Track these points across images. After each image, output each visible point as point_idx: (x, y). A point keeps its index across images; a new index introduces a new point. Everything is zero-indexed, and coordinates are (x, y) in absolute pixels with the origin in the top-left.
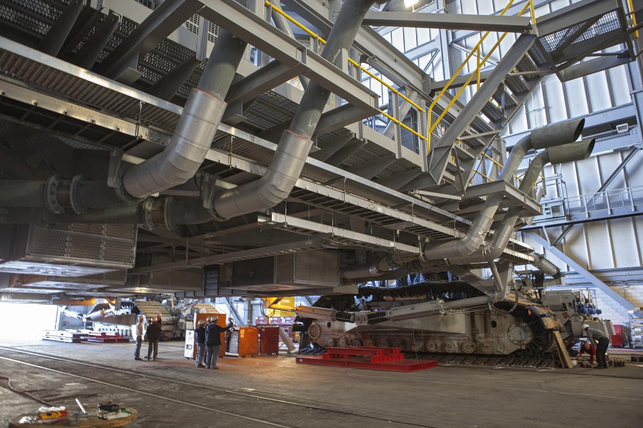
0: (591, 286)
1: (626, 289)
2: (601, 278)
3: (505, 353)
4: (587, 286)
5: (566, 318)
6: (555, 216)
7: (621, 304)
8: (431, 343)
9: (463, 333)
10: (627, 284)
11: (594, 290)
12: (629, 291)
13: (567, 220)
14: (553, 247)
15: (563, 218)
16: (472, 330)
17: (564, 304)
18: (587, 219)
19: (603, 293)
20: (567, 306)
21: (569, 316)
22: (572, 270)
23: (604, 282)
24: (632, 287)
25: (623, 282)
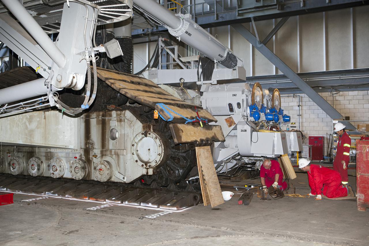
0: (298, 92)
1: (334, 95)
3: (125, 180)
4: (294, 92)
5: (230, 126)
6: (266, 5)
7: (327, 113)
8: (32, 163)
9: (72, 147)
10: (336, 90)
11: (302, 97)
12: (338, 98)
13: (278, 10)
14: (262, 44)
15: (275, 7)
16: (86, 144)
17: (230, 105)
18: (301, 9)
19: (311, 100)
20: (235, 106)
21: (235, 123)
22: (280, 73)
23: (313, 88)
24: (341, 93)
25: (332, 87)
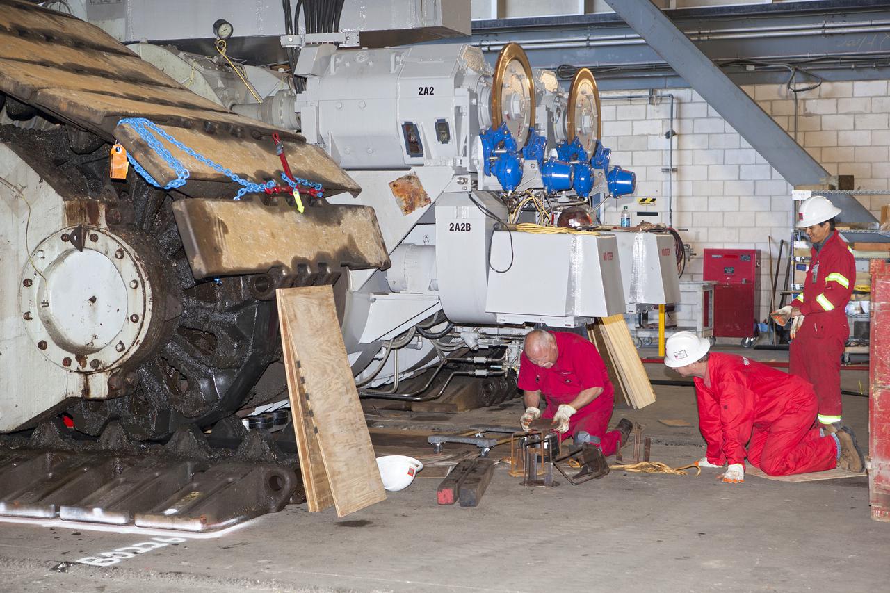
0: (669, 82)
1: (801, 95)
2: (707, 48)
4: (653, 83)
5: (410, 208)
7: (772, 163)
10: (808, 77)
11: (680, 102)
12: (814, 106)
17: (410, 129)
19: (713, 112)
20: (428, 135)
21: (429, 196)
22: (604, 9)
23: (722, 66)
24: (826, 87)
25: (796, 64)
